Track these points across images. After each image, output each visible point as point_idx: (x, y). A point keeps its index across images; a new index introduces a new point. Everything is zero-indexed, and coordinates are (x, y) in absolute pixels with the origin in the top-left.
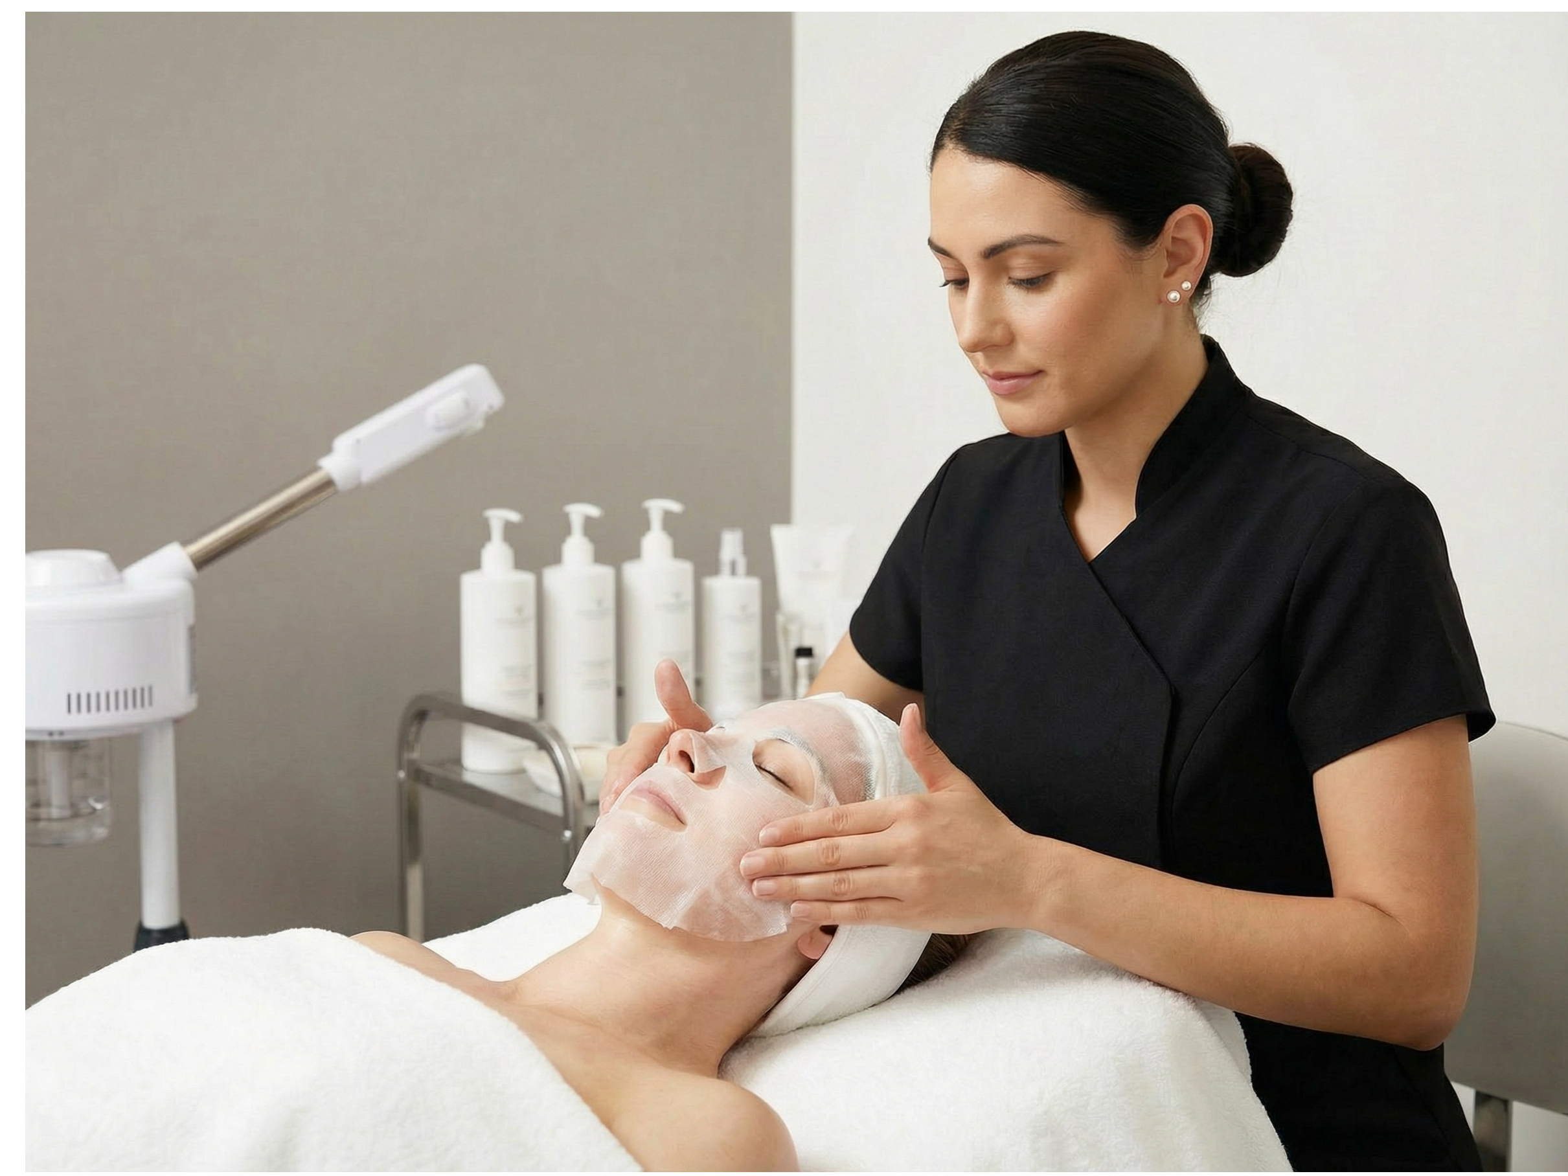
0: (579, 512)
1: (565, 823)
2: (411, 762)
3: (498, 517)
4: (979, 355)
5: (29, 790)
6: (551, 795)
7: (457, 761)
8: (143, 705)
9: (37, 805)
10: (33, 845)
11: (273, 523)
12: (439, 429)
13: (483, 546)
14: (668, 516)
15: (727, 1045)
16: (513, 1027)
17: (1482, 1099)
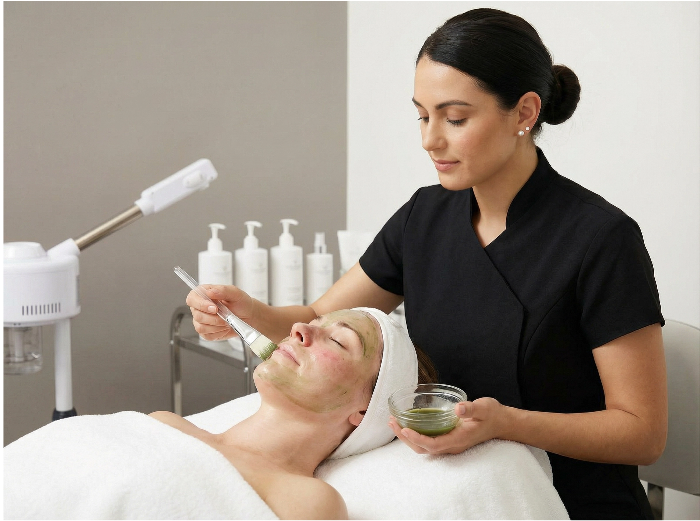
0: (251, 225)
1: (245, 364)
2: (176, 337)
3: (215, 227)
4: (432, 152)
5: (5, 349)
6: (239, 352)
7: (196, 338)
8: (56, 311)
9: (9, 356)
10: (7, 374)
11: (115, 229)
12: (189, 188)
13: (208, 240)
14: (291, 227)
15: (318, 463)
16: (221, 456)
17: (651, 486)
